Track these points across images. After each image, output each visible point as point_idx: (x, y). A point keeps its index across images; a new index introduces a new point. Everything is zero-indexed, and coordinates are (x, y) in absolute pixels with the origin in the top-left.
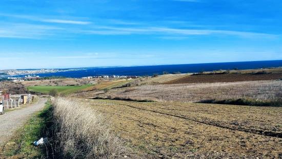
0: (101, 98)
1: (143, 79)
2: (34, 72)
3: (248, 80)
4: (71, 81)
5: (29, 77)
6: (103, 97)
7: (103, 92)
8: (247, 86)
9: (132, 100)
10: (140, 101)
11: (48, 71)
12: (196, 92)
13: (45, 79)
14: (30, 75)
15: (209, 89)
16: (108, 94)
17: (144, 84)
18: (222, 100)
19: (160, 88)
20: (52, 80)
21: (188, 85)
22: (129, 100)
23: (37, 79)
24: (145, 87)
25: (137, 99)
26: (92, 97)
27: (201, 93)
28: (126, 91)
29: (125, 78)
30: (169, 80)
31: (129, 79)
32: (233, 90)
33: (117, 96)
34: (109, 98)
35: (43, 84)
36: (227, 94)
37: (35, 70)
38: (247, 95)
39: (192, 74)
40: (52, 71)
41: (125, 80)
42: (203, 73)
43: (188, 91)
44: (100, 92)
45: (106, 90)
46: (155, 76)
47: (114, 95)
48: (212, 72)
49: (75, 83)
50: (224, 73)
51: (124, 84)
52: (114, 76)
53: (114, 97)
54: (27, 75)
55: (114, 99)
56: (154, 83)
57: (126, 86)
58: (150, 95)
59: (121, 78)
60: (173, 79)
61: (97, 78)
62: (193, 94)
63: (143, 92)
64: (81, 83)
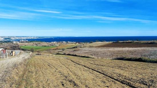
0: (60, 54)
1: (85, 44)
2: (25, 38)
3: (145, 47)
4: (45, 44)
5: (22, 40)
6: (61, 53)
7: (61, 50)
8: (144, 50)
9: (77, 56)
10: (82, 57)
11: (33, 38)
12: (114, 52)
13: (31, 42)
14: (23, 40)
15: (122, 51)
16: (64, 52)
17: (85, 47)
18: (130, 58)
19: (94, 49)
20: (35, 43)
21: (110, 48)
22: (75, 55)
23: (26, 42)
24: (86, 49)
25: (80, 55)
26: (55, 53)
27: (117, 53)
28: (74, 51)
29: (74, 43)
30: (99, 45)
31: (76, 44)
32: (136, 52)
33: (69, 53)
34: (64, 54)
35: (30, 45)
36: (132, 55)
37: (26, 37)
38: (145, 56)
39: (112, 42)
40: (35, 38)
41: (74, 44)
42: (119, 42)
43: (110, 51)
44: (60, 51)
45: (63, 50)
46: (91, 43)
47: (67, 53)
48: (124, 42)
49: (47, 45)
50: (131, 42)
51: (74, 46)
52: (69, 42)
53: (67, 54)
54: (21, 40)
55: (67, 55)
56: (91, 47)
57: (75, 48)
58: (88, 53)
59: (72, 43)
60: (102, 45)
61: (59, 42)
62: (112, 54)
63: (84, 52)
64: (50, 45)
